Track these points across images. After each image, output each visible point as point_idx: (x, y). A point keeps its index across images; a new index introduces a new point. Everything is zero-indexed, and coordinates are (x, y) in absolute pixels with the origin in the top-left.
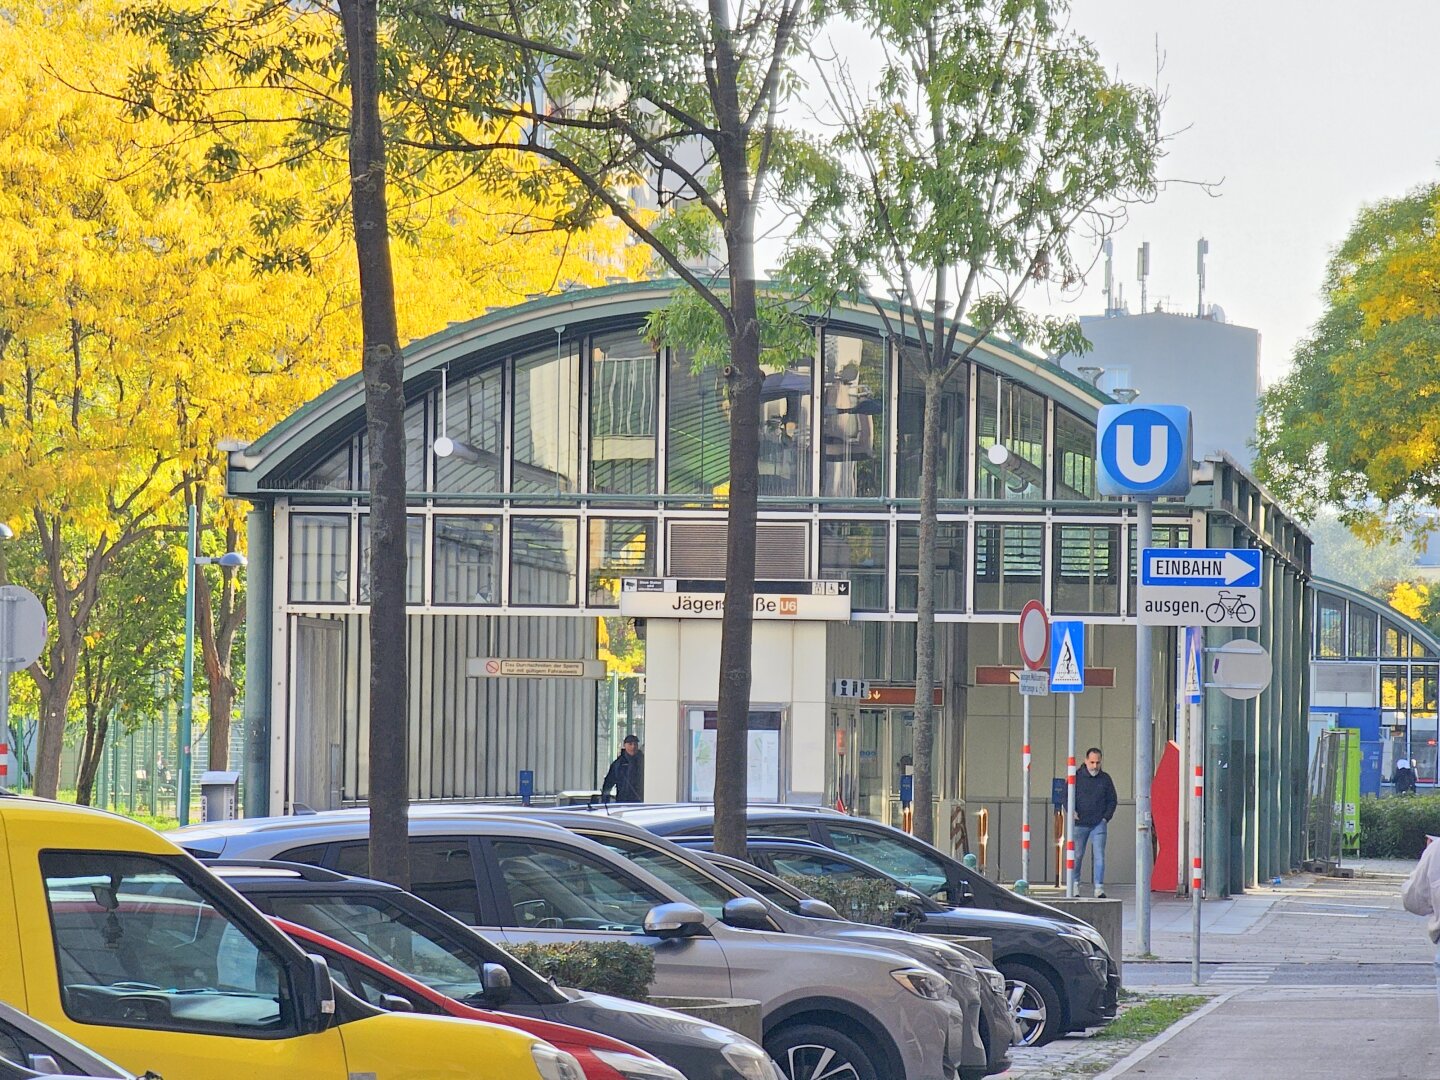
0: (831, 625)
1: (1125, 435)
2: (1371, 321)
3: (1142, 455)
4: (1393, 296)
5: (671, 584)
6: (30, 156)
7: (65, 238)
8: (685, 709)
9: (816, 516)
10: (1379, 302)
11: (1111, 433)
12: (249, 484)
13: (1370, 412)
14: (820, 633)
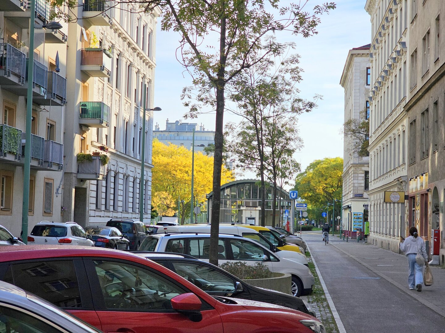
0: (259, 210)
1: (292, 193)
2: (301, 183)
3: (293, 195)
4: (303, 181)
5: (245, 207)
6: (182, 168)
7: (185, 175)
8: (246, 218)
9: (258, 201)
10: (302, 182)
11: (291, 193)
12: (208, 197)
13: (301, 191)
14: (258, 211)
